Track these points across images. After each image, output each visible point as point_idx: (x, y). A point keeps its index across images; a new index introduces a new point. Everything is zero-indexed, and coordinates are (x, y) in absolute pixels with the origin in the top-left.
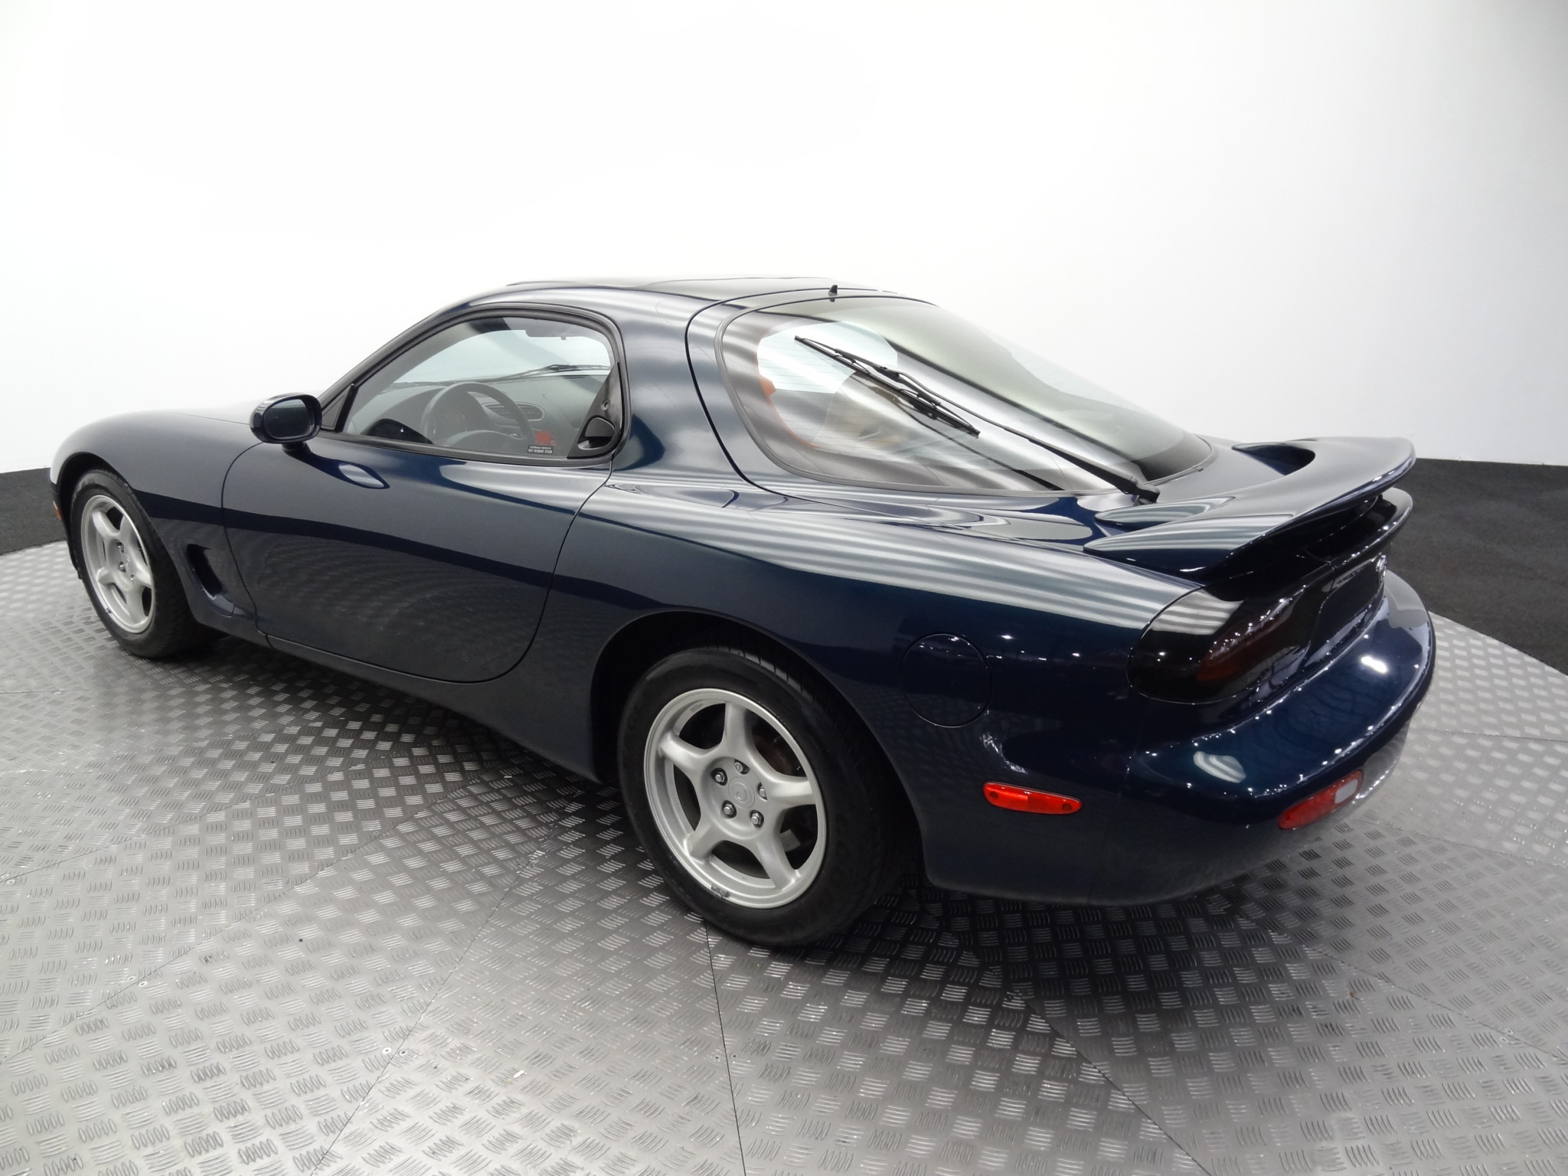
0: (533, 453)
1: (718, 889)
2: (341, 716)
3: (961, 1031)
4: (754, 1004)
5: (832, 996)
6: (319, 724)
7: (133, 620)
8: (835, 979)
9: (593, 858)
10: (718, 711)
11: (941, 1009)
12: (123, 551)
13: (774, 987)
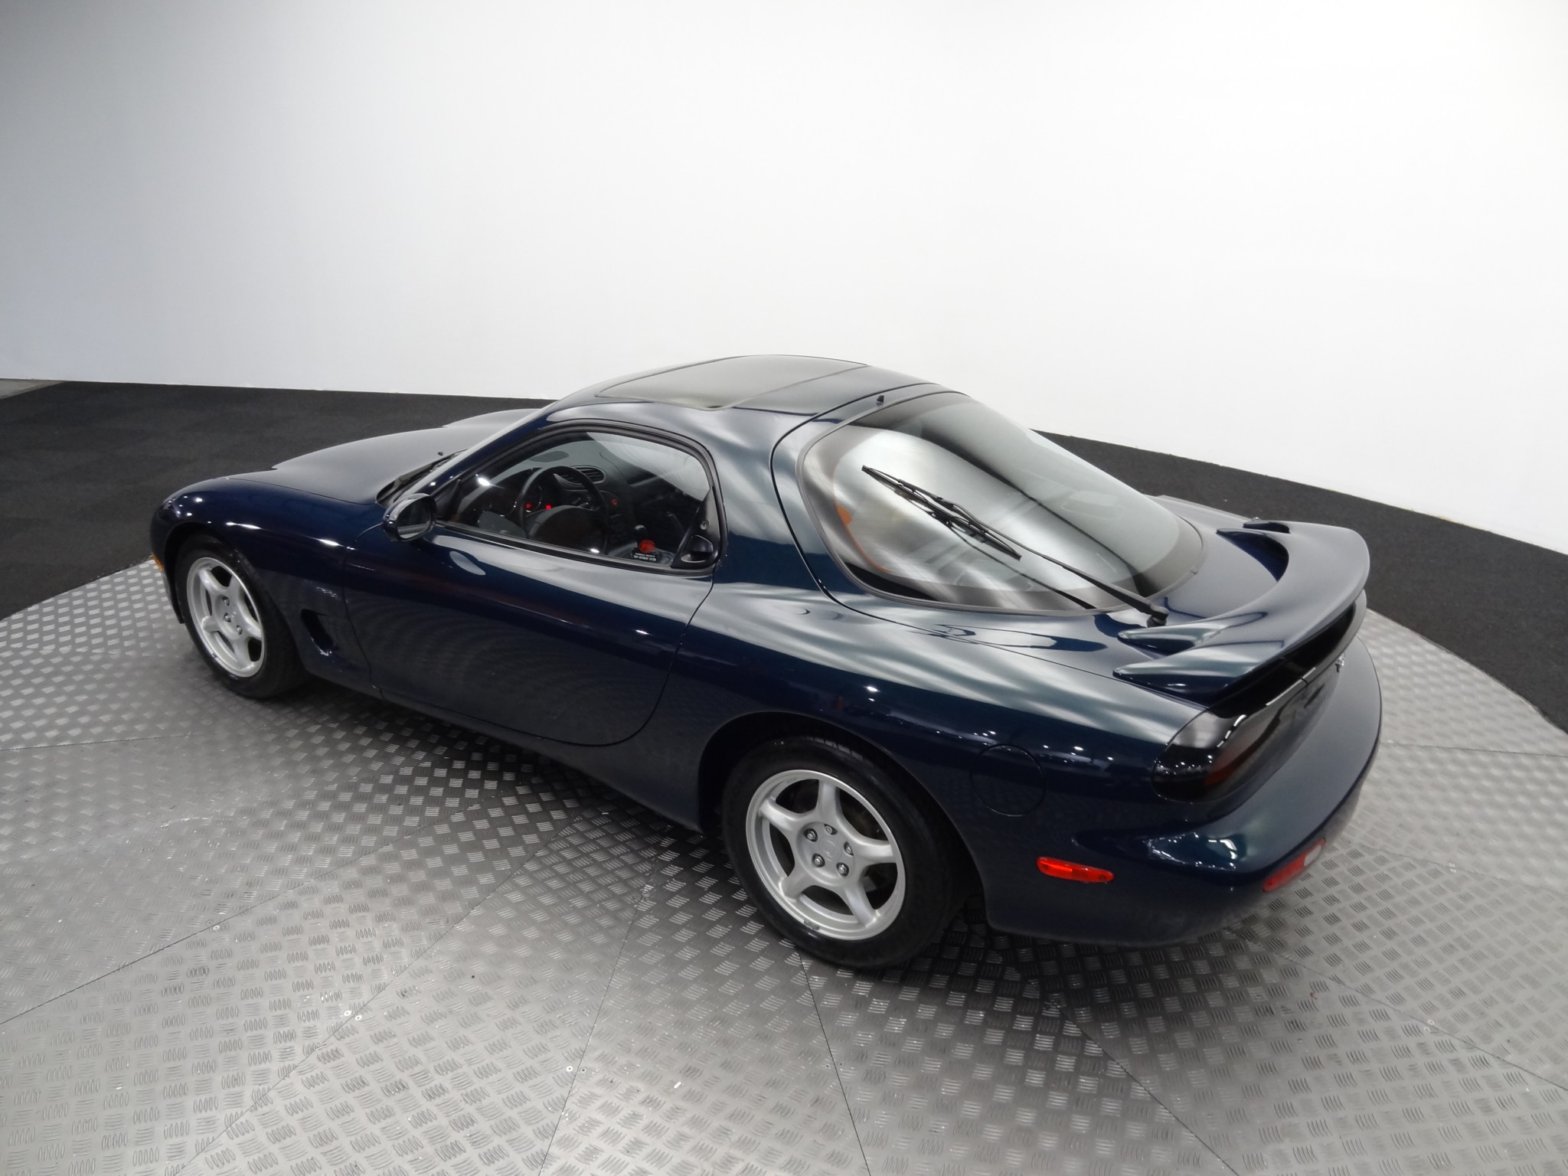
0: (638, 559)
1: (810, 923)
2: (445, 754)
3: (1014, 1038)
4: (849, 1019)
5: (907, 1010)
6: (428, 764)
7: (239, 663)
8: (909, 995)
11: (994, 1018)
12: (228, 604)
13: (860, 1004)
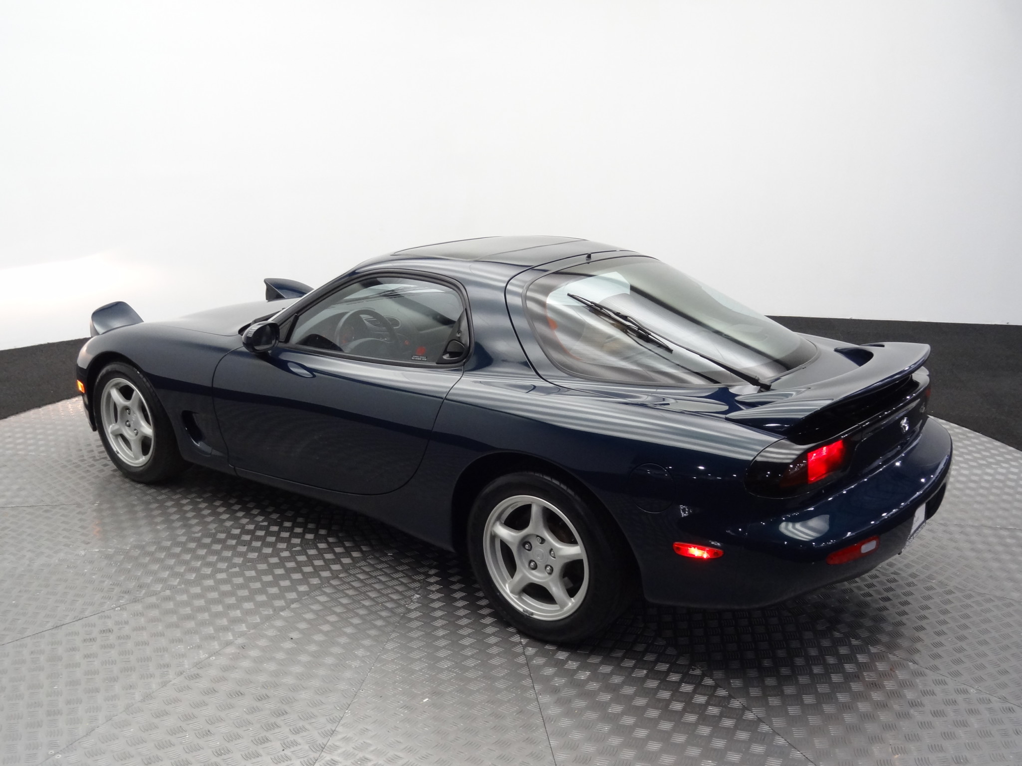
0: (415, 360)
1: (527, 611)
2: (278, 518)
3: (665, 684)
4: (549, 671)
5: (594, 668)
6: (265, 524)
7: (134, 458)
8: (594, 660)
9: (449, 599)
10: (527, 508)
11: (653, 674)
12: (129, 414)
13: (560, 664)
